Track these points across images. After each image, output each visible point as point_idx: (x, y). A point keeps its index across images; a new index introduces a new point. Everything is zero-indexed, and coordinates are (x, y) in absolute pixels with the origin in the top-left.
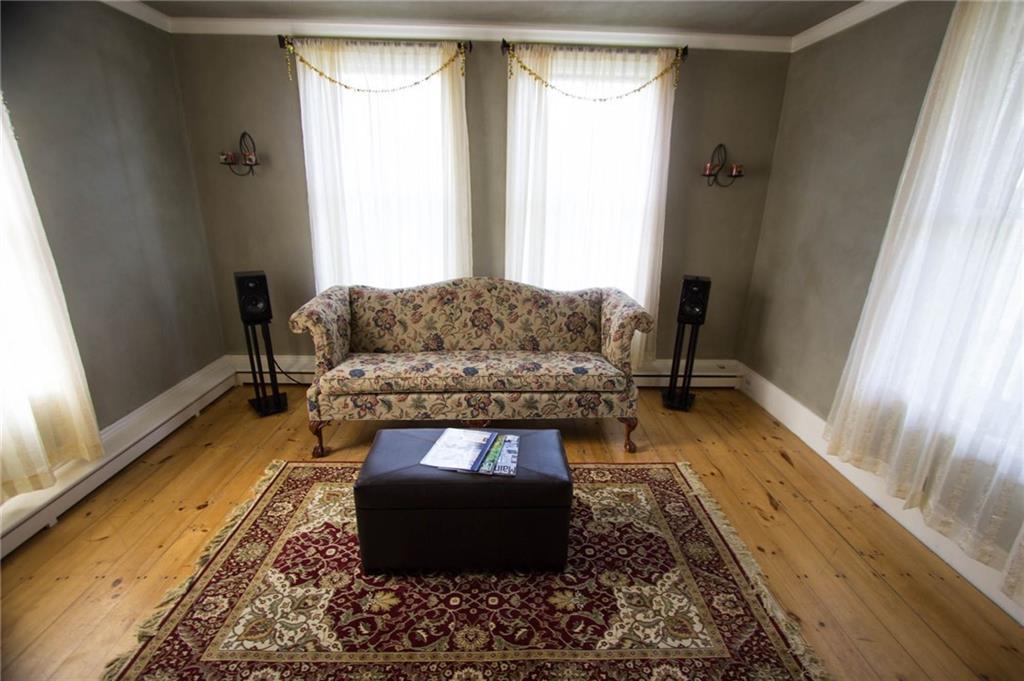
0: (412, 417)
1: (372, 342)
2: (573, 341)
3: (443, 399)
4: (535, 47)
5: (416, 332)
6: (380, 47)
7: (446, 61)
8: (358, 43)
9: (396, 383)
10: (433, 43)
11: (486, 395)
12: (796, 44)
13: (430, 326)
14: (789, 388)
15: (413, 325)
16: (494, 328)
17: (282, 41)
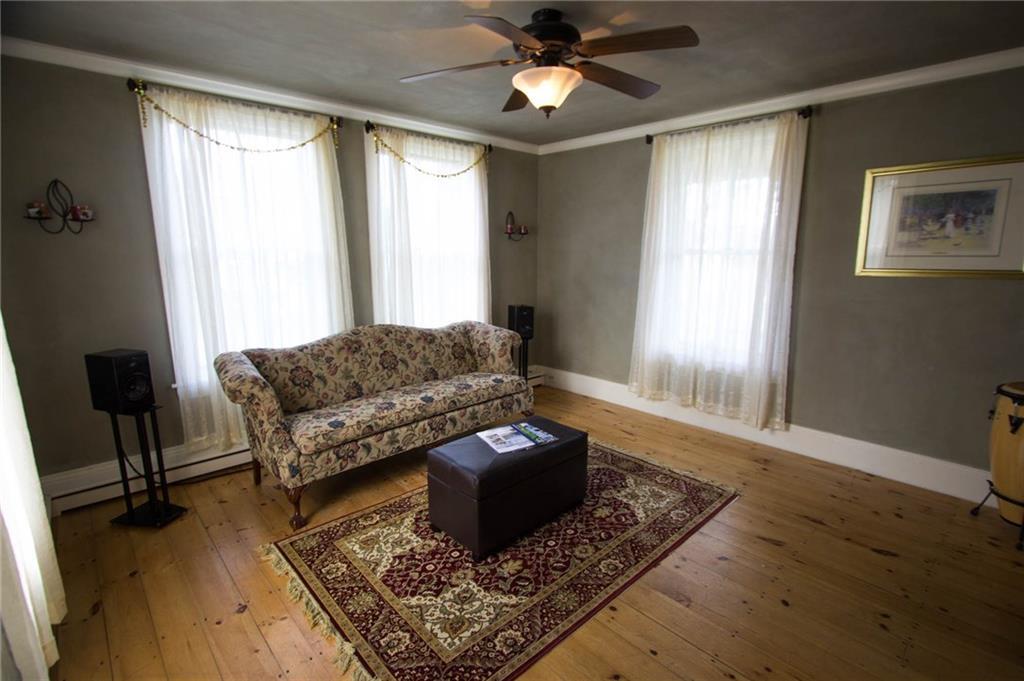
0: (388, 454)
1: (294, 402)
2: (460, 366)
3: (412, 430)
4: (394, 130)
5: (336, 384)
6: (254, 109)
7: (320, 131)
8: (230, 102)
9: (376, 424)
10: (307, 114)
11: (442, 417)
12: (543, 150)
13: (347, 375)
14: (586, 371)
15: (333, 378)
16: (401, 367)
17: (132, 84)
